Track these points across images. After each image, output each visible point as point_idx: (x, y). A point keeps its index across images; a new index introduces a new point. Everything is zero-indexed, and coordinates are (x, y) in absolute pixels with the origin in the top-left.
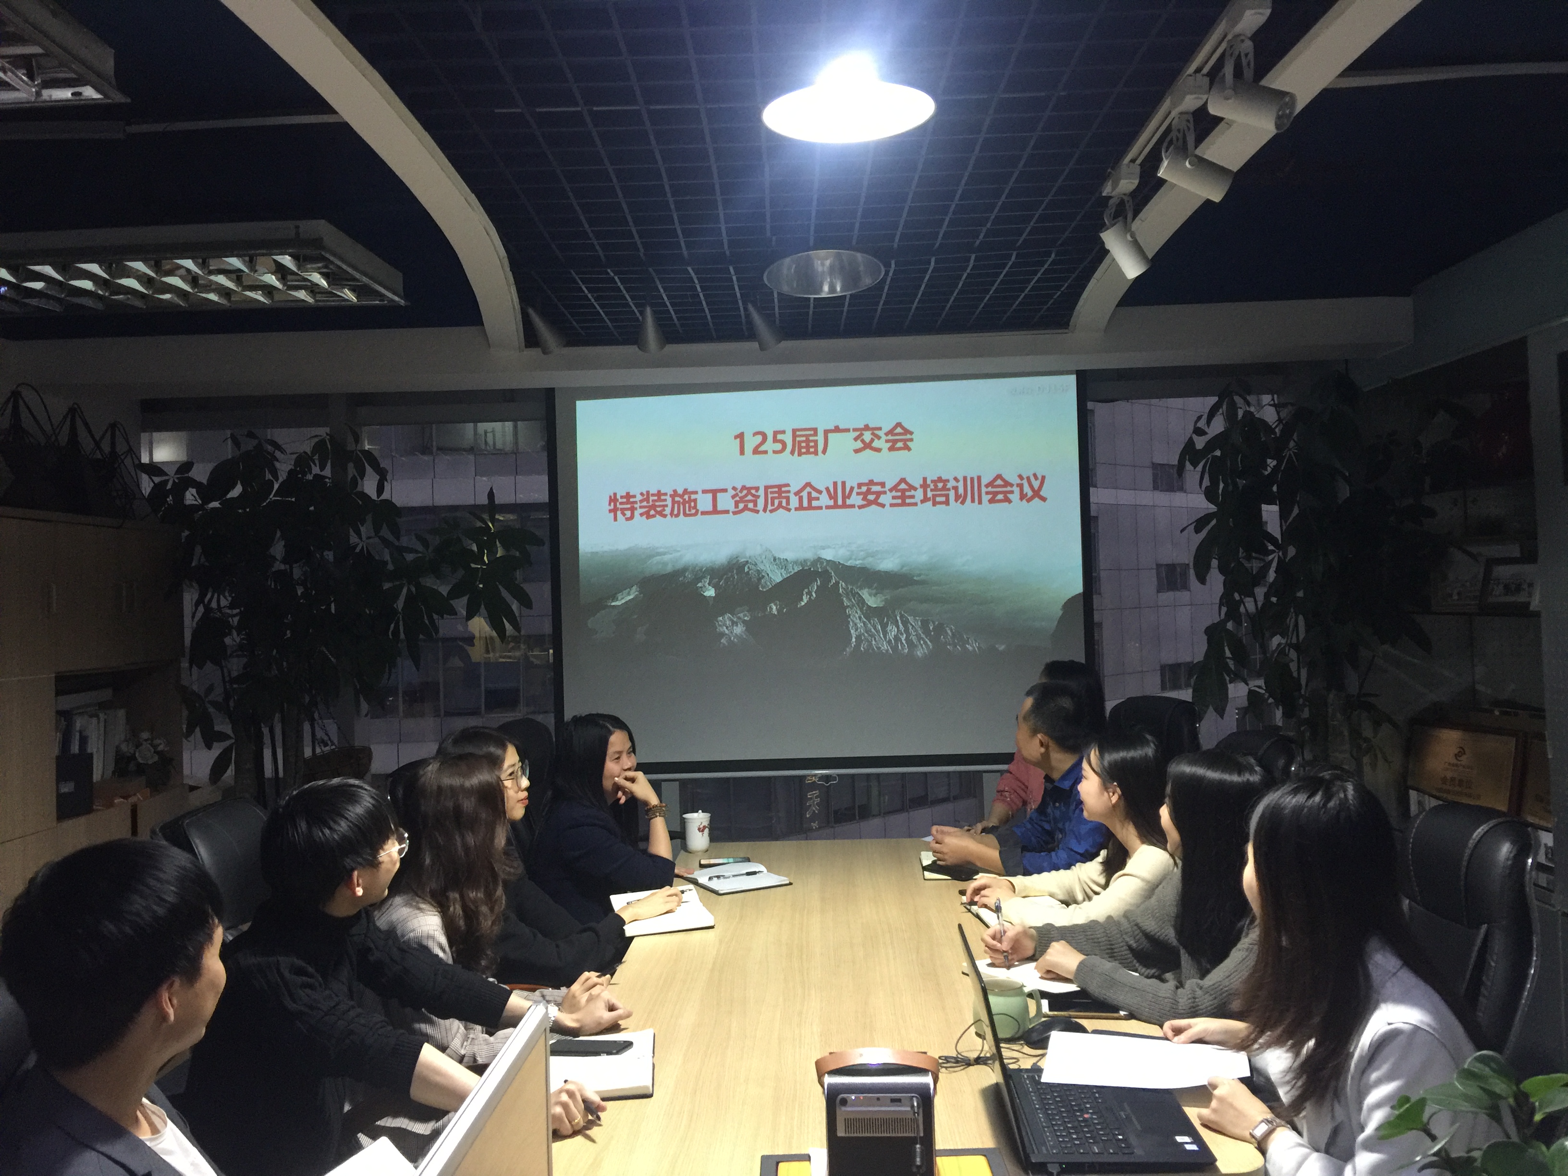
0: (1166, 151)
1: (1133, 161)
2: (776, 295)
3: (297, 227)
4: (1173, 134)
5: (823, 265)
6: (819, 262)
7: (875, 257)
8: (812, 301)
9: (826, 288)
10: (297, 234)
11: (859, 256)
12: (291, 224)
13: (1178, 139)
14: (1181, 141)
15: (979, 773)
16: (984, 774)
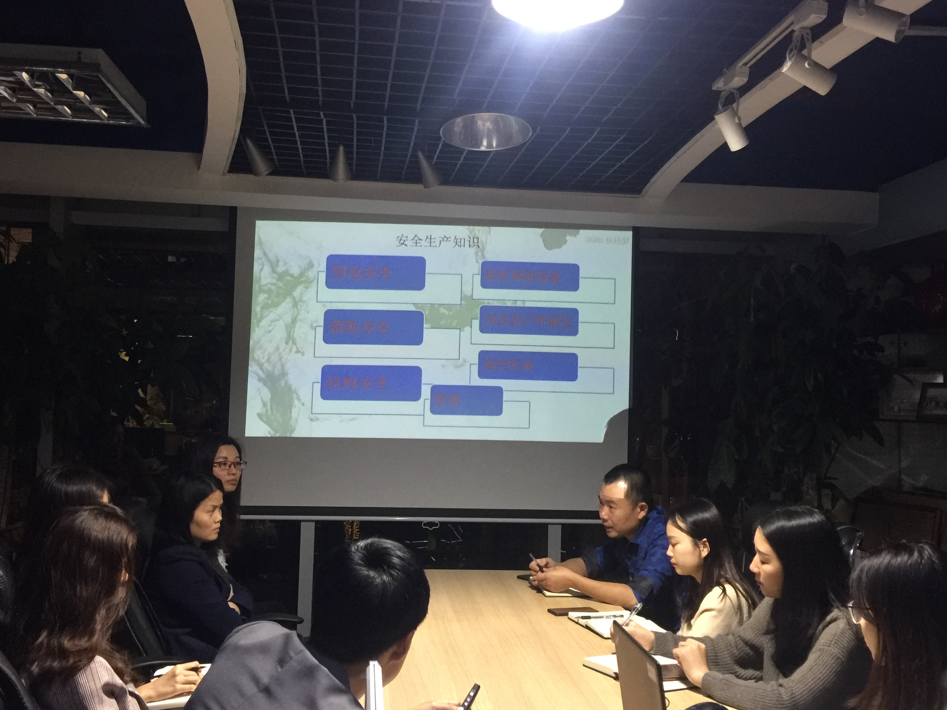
0: (790, 54)
1: (745, 64)
2: (440, 147)
3: (79, 53)
4: (794, 44)
5: (484, 125)
6: (482, 121)
7: (528, 123)
8: (472, 153)
9: (485, 143)
10: (79, 58)
11: (515, 120)
12: (75, 50)
13: (796, 47)
15: (547, 525)
16: (549, 526)
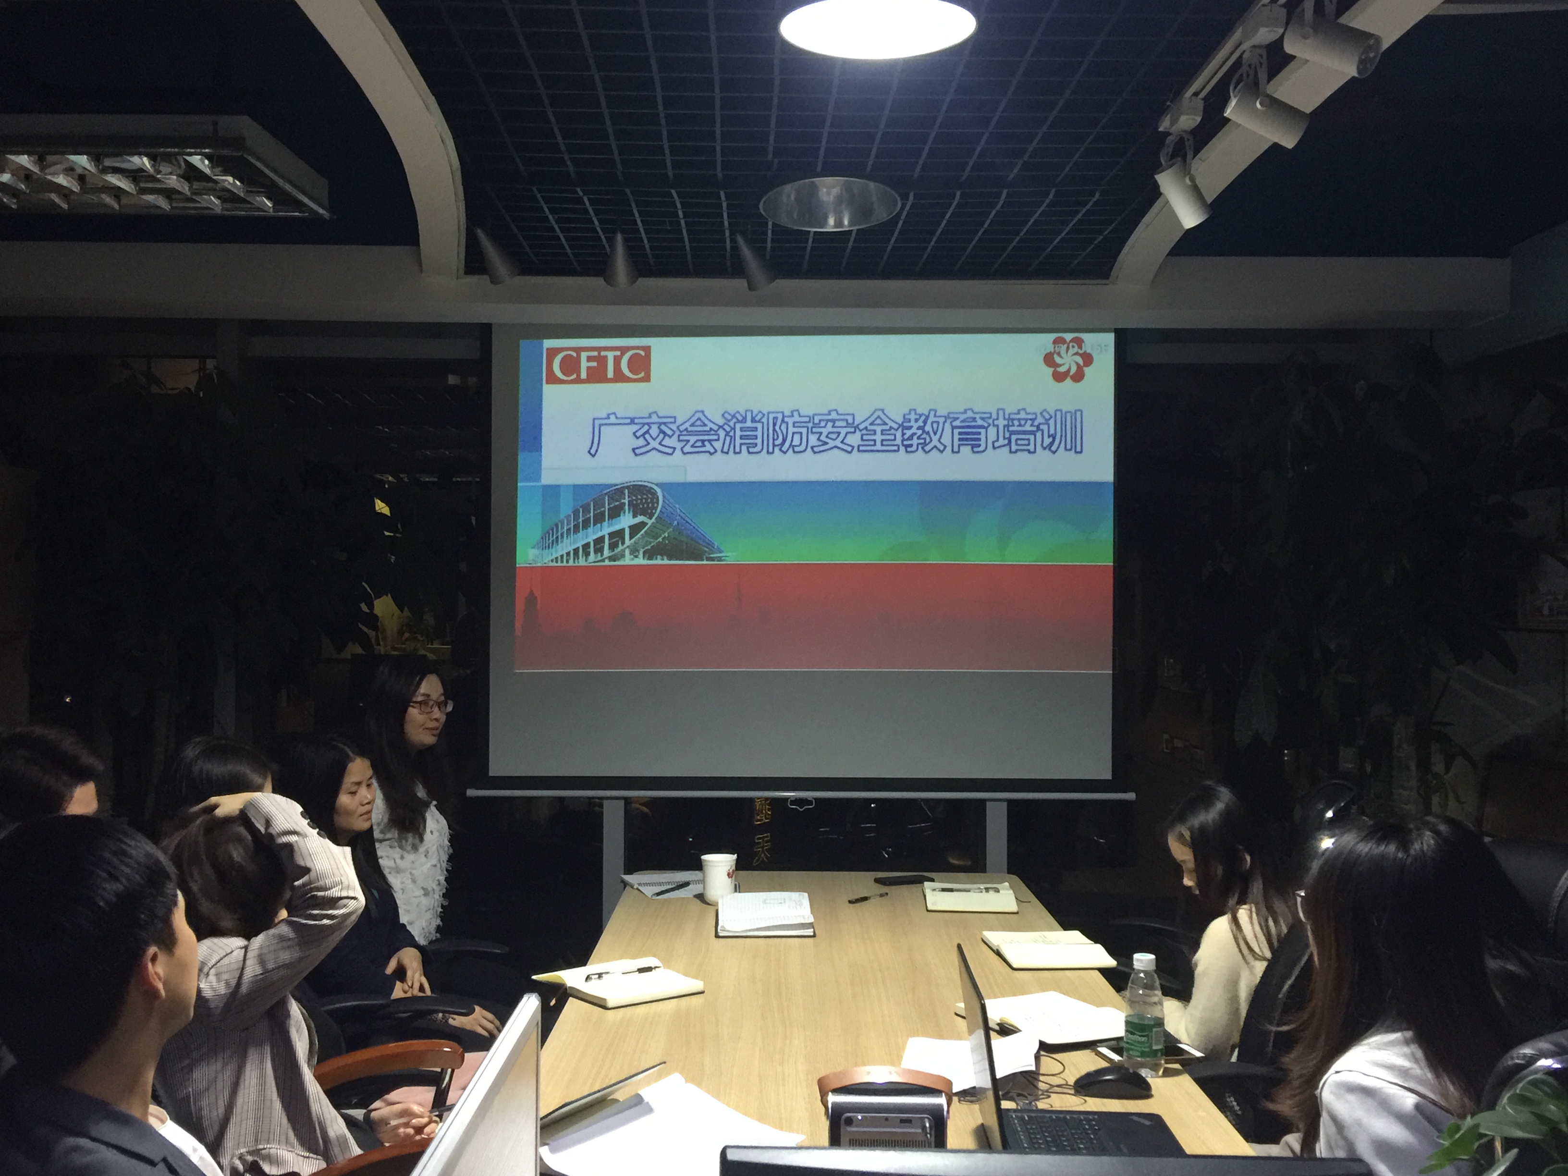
0: (1235, 88)
1: (1196, 94)
2: (770, 226)
4: (1243, 70)
5: (828, 194)
6: (825, 190)
7: (891, 188)
8: (812, 235)
9: (831, 221)
10: (215, 130)
11: (872, 185)
12: (209, 119)
13: (1248, 75)
14: (1251, 77)
15: (983, 802)
16: (988, 803)
